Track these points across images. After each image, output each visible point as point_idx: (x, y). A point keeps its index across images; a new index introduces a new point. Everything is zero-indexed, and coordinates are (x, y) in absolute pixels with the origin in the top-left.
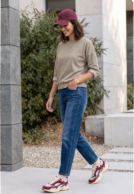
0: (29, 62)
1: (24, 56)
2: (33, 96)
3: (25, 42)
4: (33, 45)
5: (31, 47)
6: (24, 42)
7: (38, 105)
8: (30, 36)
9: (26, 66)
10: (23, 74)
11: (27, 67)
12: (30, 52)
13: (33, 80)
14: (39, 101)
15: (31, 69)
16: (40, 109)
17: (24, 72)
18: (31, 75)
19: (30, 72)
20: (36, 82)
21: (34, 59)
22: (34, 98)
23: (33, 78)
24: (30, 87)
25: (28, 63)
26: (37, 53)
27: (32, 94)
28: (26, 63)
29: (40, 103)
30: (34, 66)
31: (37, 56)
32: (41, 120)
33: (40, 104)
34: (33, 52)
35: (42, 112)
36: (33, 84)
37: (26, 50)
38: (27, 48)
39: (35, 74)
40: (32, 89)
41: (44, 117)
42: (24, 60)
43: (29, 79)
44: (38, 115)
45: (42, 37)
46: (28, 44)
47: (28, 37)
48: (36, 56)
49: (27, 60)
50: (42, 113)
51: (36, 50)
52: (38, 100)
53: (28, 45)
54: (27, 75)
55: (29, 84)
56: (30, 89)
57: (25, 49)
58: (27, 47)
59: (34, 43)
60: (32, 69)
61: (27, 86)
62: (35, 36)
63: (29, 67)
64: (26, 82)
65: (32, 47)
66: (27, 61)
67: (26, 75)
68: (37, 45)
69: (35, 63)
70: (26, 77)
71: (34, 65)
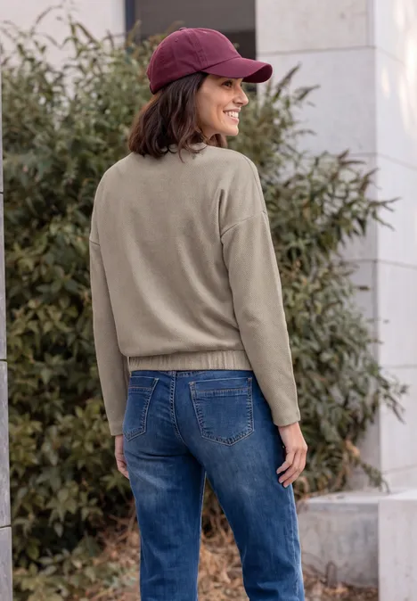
0: (49, 258)
1: (25, 234)
2: (64, 405)
3: (30, 169)
4: (64, 182)
5: (56, 191)
6: (26, 169)
7: (89, 448)
8: (51, 145)
9: (35, 277)
10: (22, 310)
11: (41, 281)
12: (53, 214)
13: (64, 335)
14: (90, 428)
15: (55, 288)
16: (97, 467)
17: (27, 302)
18: (58, 315)
19: (53, 301)
20: (80, 345)
21: (71, 245)
22: (69, 418)
23: (66, 329)
24: (50, 367)
25: (46, 265)
26: (82, 218)
27: (60, 397)
28: (37, 264)
29: (99, 436)
30: (69, 276)
31: (83, 231)
32: (100, 513)
33: (97, 445)
34: (64, 214)
35: (106, 478)
36: (68, 355)
37: (36, 204)
38: (40, 197)
39: (73, 313)
40: (62, 378)
41: (114, 499)
42: (27, 249)
43: (48, 333)
44: (91, 489)
45: (105, 150)
46: (46, 178)
47: (45, 148)
48: (79, 231)
49: (40, 249)
50: (107, 483)
51: (81, 204)
52: (87, 424)
53: (44, 185)
54: (41, 315)
55: (47, 356)
56: (52, 379)
57: (29, 201)
58: (42, 191)
59: (71, 175)
60: (63, 291)
61: (39, 364)
62: (77, 145)
63: (51, 282)
64: (34, 347)
65: (61, 191)
66: (39, 255)
67: (35, 317)
68: (85, 182)
69: (74, 265)
70: (33, 326)
71: (73, 271)
